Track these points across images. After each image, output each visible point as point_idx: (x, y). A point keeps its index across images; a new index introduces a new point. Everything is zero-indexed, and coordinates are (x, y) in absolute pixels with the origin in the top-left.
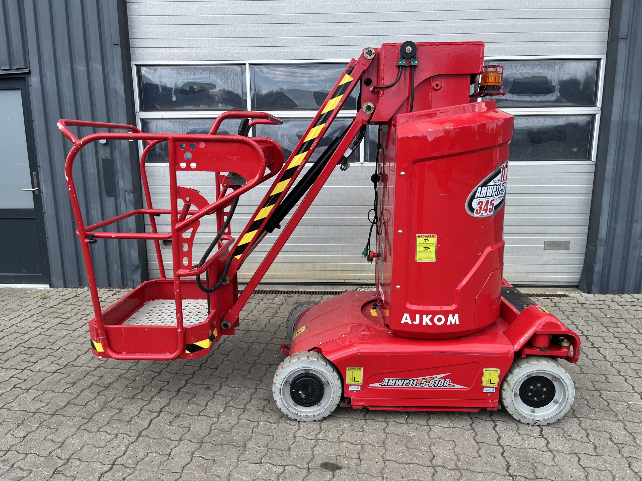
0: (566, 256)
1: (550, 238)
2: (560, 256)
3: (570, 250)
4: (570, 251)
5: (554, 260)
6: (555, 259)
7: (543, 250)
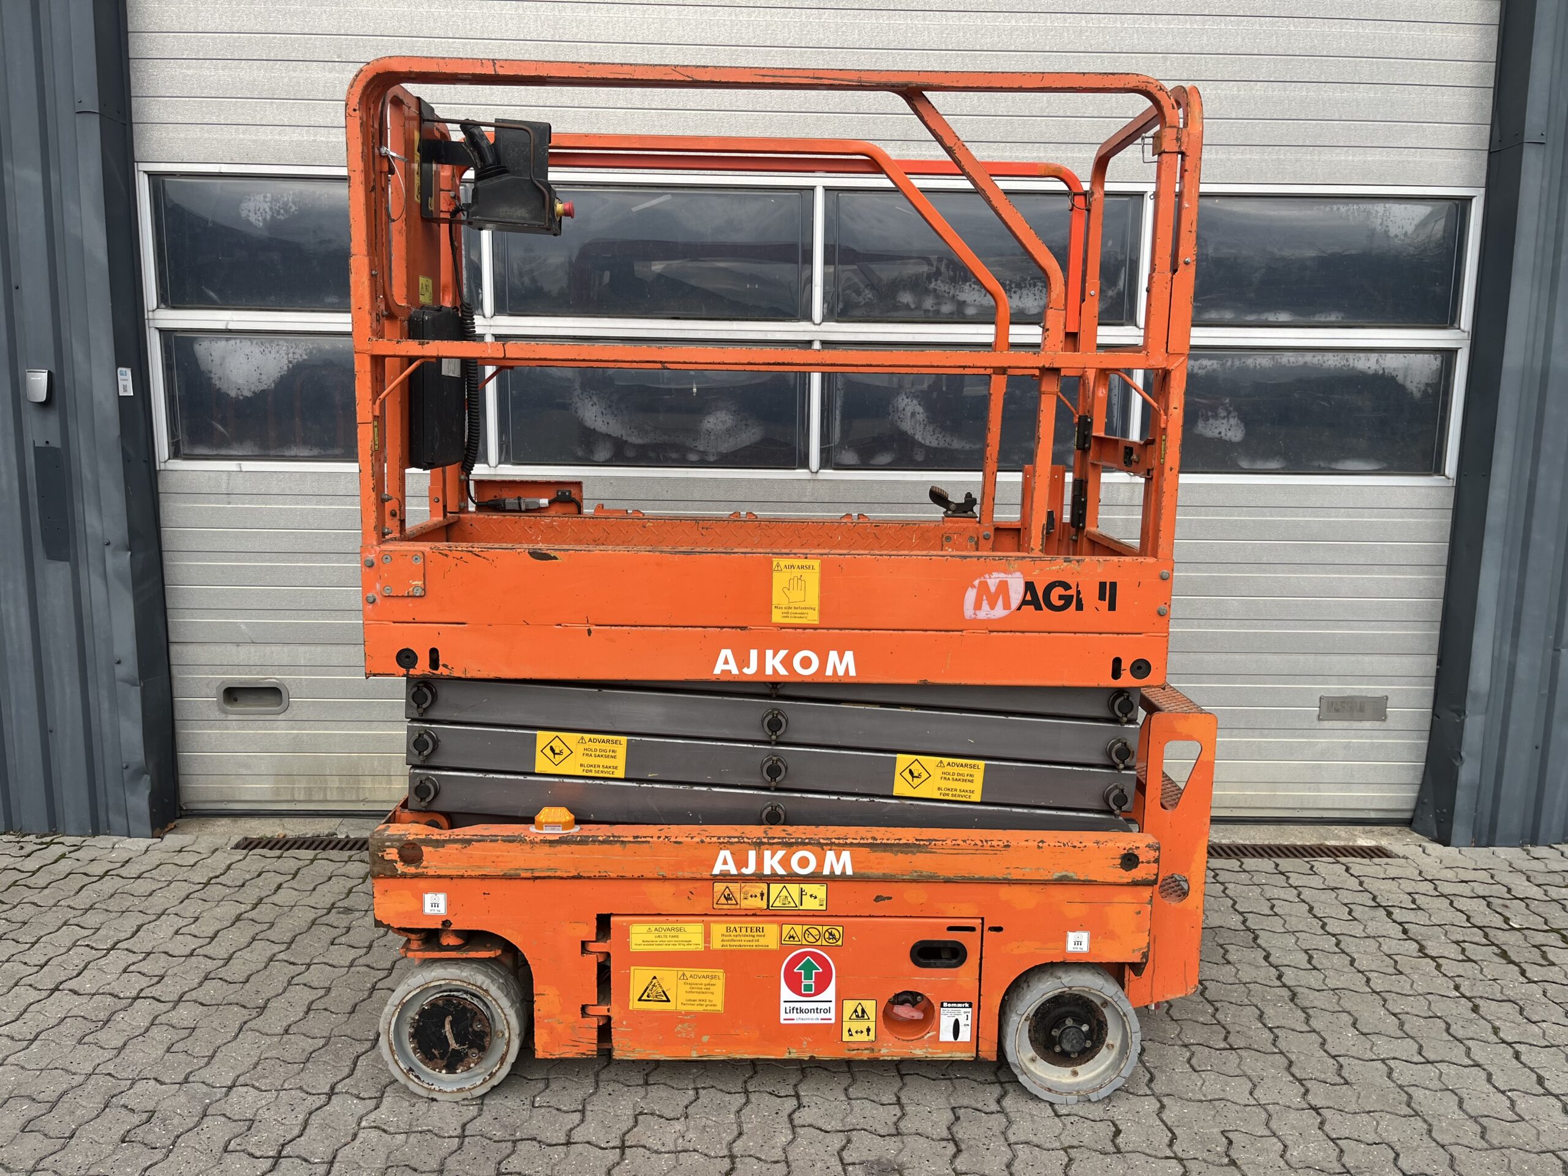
0: (1377, 738)
1: (1335, 688)
2: (1361, 738)
3: (1388, 720)
4: (1390, 723)
5: (1345, 748)
6: (1347, 746)
7: (1316, 722)
